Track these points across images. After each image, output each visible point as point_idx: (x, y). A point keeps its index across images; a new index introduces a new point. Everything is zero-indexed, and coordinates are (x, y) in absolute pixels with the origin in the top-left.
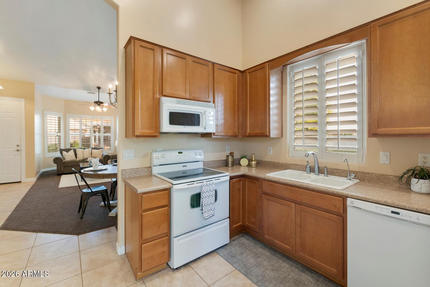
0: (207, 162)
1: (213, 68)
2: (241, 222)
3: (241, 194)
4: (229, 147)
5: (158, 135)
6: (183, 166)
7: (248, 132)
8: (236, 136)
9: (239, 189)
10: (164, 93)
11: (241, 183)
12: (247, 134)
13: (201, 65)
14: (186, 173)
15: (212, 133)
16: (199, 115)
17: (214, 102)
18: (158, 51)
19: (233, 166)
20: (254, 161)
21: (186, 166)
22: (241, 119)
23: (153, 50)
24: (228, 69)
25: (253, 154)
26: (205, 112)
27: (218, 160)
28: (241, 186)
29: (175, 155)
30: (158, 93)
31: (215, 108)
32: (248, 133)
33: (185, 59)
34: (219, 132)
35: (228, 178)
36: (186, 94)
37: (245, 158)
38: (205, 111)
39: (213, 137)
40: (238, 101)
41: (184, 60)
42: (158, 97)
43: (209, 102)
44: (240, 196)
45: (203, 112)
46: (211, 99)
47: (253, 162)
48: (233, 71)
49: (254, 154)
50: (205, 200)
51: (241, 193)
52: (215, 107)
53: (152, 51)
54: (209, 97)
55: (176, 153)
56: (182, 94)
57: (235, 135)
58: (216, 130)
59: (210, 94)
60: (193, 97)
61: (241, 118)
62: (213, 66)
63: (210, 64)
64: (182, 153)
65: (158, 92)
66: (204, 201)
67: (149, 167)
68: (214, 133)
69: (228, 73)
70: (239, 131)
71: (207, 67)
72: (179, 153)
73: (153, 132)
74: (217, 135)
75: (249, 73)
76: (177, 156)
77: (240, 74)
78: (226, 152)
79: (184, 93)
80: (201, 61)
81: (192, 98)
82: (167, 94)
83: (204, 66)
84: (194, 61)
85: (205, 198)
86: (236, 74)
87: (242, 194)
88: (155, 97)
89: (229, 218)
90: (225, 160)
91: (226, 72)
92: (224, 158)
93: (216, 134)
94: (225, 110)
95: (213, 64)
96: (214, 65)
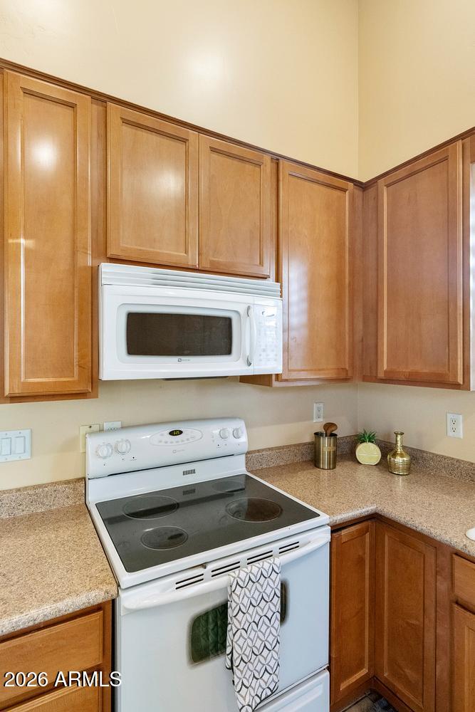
0: (258, 451)
1: (275, 171)
2: (366, 664)
3: (367, 577)
4: (321, 405)
5: (90, 390)
6: (185, 473)
7: (385, 368)
8: (346, 380)
9: (361, 561)
10: (112, 252)
11: (367, 540)
12: (381, 375)
13: (236, 162)
14: (193, 491)
15: (270, 376)
16: (228, 321)
17: (278, 279)
18: (90, 110)
19: (334, 467)
20: (402, 456)
21: (193, 472)
22: (361, 327)
23: (72, 106)
24: (322, 177)
25: (397, 434)
26: (250, 311)
27: (291, 446)
28: (367, 551)
29: (160, 442)
30: (90, 252)
31: (281, 296)
32: (385, 372)
33: (185, 141)
34: (292, 368)
35: (324, 536)
36: (186, 252)
37: (370, 441)
38: (249, 308)
39: (275, 384)
40: (352, 274)
41: (181, 146)
42: (90, 264)
43: (264, 278)
44: (363, 580)
45: (242, 310)
46: (269, 268)
47: (399, 460)
48: (335, 181)
49: (402, 434)
50: (241, 642)
51: (367, 571)
52: (281, 292)
53: (69, 111)
54: (261, 263)
55: (162, 435)
56: (176, 254)
57: (343, 376)
58: (284, 364)
59: (265, 256)
60: (212, 262)
61: (359, 326)
62: (275, 165)
63: (267, 158)
64: (181, 432)
65: (90, 248)
66: (239, 639)
67: (79, 480)
68: (277, 375)
69: (323, 189)
70: (352, 365)
71: (257, 169)
72: (172, 433)
73: (74, 382)
74: (286, 380)
75: (388, 186)
76: (166, 442)
77: (358, 192)
78: (313, 419)
79: (183, 248)
80: (236, 149)
81: (206, 265)
82: (123, 255)
83: (248, 167)
84: (213, 150)
85: (241, 635)
86: (347, 192)
87: (370, 575)
88: (80, 263)
89: (329, 668)
90: (309, 444)
91: (316, 186)
92: (308, 438)
93: (284, 377)
94: (312, 300)
95: (277, 159)
96: (278, 164)
